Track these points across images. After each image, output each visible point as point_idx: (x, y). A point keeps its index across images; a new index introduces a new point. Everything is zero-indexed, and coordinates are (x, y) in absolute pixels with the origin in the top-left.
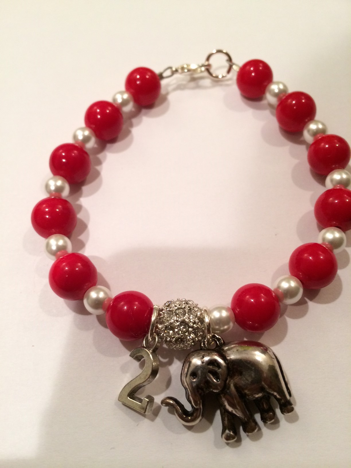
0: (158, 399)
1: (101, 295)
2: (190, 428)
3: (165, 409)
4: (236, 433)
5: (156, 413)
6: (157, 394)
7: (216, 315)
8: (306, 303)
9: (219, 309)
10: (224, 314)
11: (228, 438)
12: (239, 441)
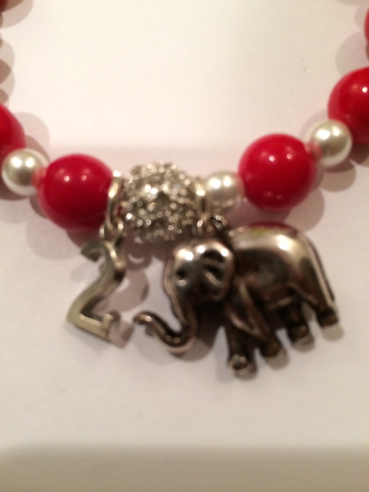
0: (127, 317)
1: (30, 163)
2: (179, 356)
3: (140, 330)
4: (250, 358)
5: (127, 336)
6: (127, 309)
7: (215, 184)
8: (351, 167)
9: (220, 175)
10: (228, 182)
11: (237, 367)
12: (254, 370)
